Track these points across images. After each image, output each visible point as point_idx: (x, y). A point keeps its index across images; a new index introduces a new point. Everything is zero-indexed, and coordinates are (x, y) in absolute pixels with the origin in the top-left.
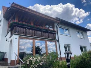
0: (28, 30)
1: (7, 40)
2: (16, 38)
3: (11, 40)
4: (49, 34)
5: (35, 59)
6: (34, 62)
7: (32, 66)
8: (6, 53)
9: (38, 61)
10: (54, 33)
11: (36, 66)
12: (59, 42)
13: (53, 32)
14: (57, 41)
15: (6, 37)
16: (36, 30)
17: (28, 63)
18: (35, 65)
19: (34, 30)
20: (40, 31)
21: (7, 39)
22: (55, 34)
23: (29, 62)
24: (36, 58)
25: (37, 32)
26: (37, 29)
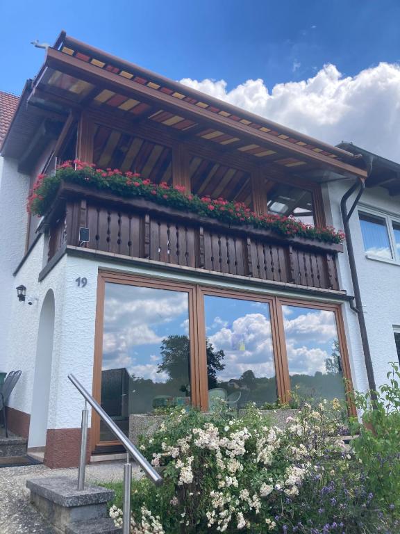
0: (154, 226)
1: (22, 298)
2: (82, 282)
3: (50, 294)
4: (294, 256)
5: (237, 443)
6: (234, 466)
7: (218, 499)
8: (15, 376)
9: (265, 455)
10: (322, 253)
11: (257, 504)
12: (358, 310)
13: (322, 245)
14: (346, 305)
15: (15, 273)
16: (212, 230)
17: (187, 476)
18: (245, 494)
19: (196, 230)
20: (235, 235)
21: (22, 288)
22: (334, 254)
23: (197, 470)
24: (244, 433)
25: (216, 241)
26: (213, 221)
